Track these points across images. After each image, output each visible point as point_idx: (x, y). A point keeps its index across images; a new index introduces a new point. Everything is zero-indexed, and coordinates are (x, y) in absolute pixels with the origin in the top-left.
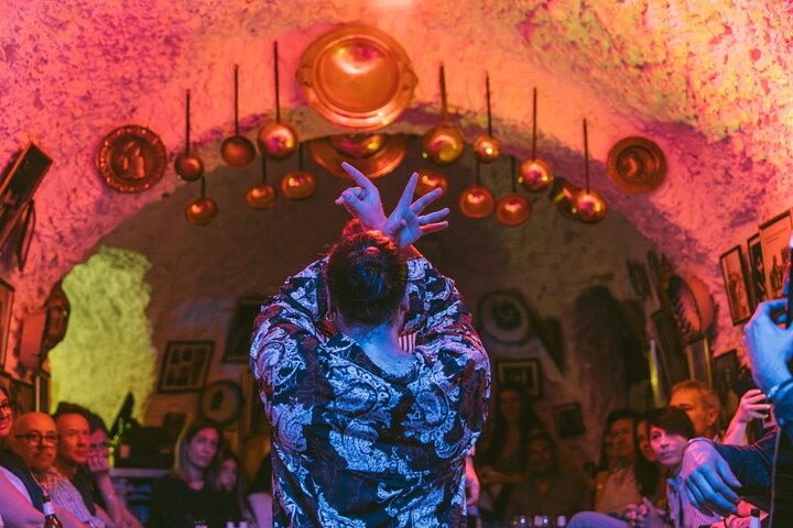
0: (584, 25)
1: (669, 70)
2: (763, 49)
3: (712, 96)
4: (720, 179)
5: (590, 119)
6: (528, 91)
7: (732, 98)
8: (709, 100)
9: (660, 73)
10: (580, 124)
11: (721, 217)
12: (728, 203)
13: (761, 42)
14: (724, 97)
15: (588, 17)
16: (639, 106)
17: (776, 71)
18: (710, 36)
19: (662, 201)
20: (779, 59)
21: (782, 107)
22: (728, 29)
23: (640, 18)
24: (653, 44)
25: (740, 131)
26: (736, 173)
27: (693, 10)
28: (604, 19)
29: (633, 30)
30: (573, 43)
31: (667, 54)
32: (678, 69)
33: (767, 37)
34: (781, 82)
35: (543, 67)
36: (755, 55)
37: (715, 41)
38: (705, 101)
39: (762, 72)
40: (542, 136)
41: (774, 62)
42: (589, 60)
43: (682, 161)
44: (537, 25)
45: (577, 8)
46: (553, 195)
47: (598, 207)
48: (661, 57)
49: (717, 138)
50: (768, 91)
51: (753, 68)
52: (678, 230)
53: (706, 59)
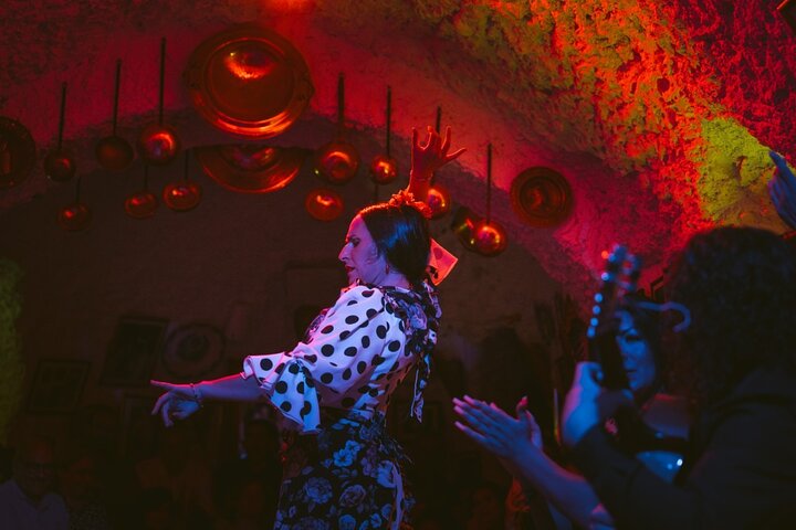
0: (491, 42)
1: (577, 96)
2: (672, 80)
3: (619, 127)
4: (627, 217)
5: (495, 144)
6: (432, 110)
7: (639, 130)
8: (616, 131)
9: (568, 100)
10: (485, 148)
13: (669, 71)
14: (632, 129)
15: (494, 34)
16: (546, 134)
17: (683, 103)
18: (619, 63)
19: (565, 237)
20: (686, 90)
21: (689, 142)
23: (548, 39)
24: (560, 68)
25: (646, 166)
26: (642, 211)
27: (601, 33)
28: (511, 37)
29: (540, 51)
30: (480, 61)
31: (576, 79)
32: (586, 95)
33: (675, 66)
34: (688, 115)
35: (449, 86)
36: (663, 85)
37: (623, 69)
38: (612, 131)
39: (669, 103)
41: (681, 94)
42: (496, 81)
43: (590, 196)
44: (442, 40)
45: (483, 23)
46: (455, 225)
47: (498, 239)
48: (569, 82)
49: (624, 173)
50: (675, 124)
51: (662, 100)
52: (581, 268)
53: (613, 87)
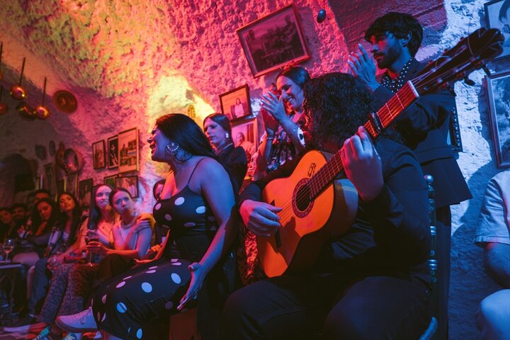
0: (62, 34)
1: (97, 63)
2: (148, 61)
3: (114, 78)
4: (102, 114)
5: (48, 78)
6: (21, 58)
7: (123, 80)
8: (112, 80)
9: (91, 65)
10: (44, 79)
11: (96, 129)
12: (102, 123)
13: (149, 58)
14: (119, 80)
15: (67, 30)
16: (73, 78)
17: (150, 72)
18: (123, 53)
19: (73, 118)
21: (148, 87)
22: (132, 52)
23: (92, 37)
24: (94, 50)
25: (121, 96)
26: (111, 112)
27: (120, 39)
28: (75, 32)
29: (86, 42)
30: (52, 42)
31: (99, 56)
32: (102, 64)
33: (154, 56)
35: (31, 51)
36: (142, 64)
37: (124, 55)
38: (109, 80)
39: (143, 71)
40: (25, 78)
41: (151, 68)
42: (56, 52)
43: (84, 106)
44: (36, 28)
45: (62, 23)
46: (18, 108)
47: (46, 113)
48: (95, 57)
49: (108, 97)
50: (142, 81)
52: (77, 130)
53: (118, 62)
